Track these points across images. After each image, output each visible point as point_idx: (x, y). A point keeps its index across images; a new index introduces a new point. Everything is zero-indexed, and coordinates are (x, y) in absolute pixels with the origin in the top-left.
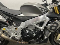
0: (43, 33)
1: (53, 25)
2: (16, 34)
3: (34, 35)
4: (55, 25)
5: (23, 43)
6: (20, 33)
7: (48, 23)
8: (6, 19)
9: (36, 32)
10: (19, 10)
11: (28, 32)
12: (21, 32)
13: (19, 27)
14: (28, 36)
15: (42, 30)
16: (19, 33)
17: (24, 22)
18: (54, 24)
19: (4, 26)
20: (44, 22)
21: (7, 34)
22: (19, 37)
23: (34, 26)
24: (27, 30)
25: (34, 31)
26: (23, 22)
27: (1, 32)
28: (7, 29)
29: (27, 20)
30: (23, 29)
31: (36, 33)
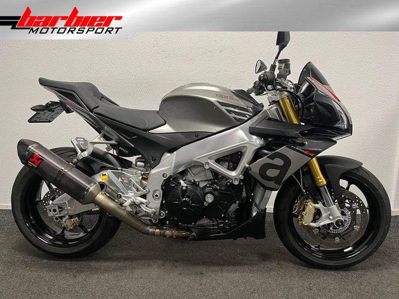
0: (244, 195)
1: (270, 161)
2: (144, 196)
3: (210, 199)
4: (279, 162)
5: (168, 233)
6: (160, 193)
7: (257, 155)
8: (113, 142)
9: (216, 189)
10: (158, 112)
11: (184, 188)
12: (162, 188)
13: (154, 171)
14: (185, 200)
15: (236, 183)
16: (155, 191)
17: (171, 151)
18: (272, 157)
19: (104, 168)
20: (241, 152)
21: (114, 196)
22: (153, 206)
23: (207, 167)
24: (182, 182)
25: (209, 187)
26: (169, 154)
27: (96, 187)
28: (114, 178)
29: (182, 146)
30: (170, 177)
31: (216, 193)
